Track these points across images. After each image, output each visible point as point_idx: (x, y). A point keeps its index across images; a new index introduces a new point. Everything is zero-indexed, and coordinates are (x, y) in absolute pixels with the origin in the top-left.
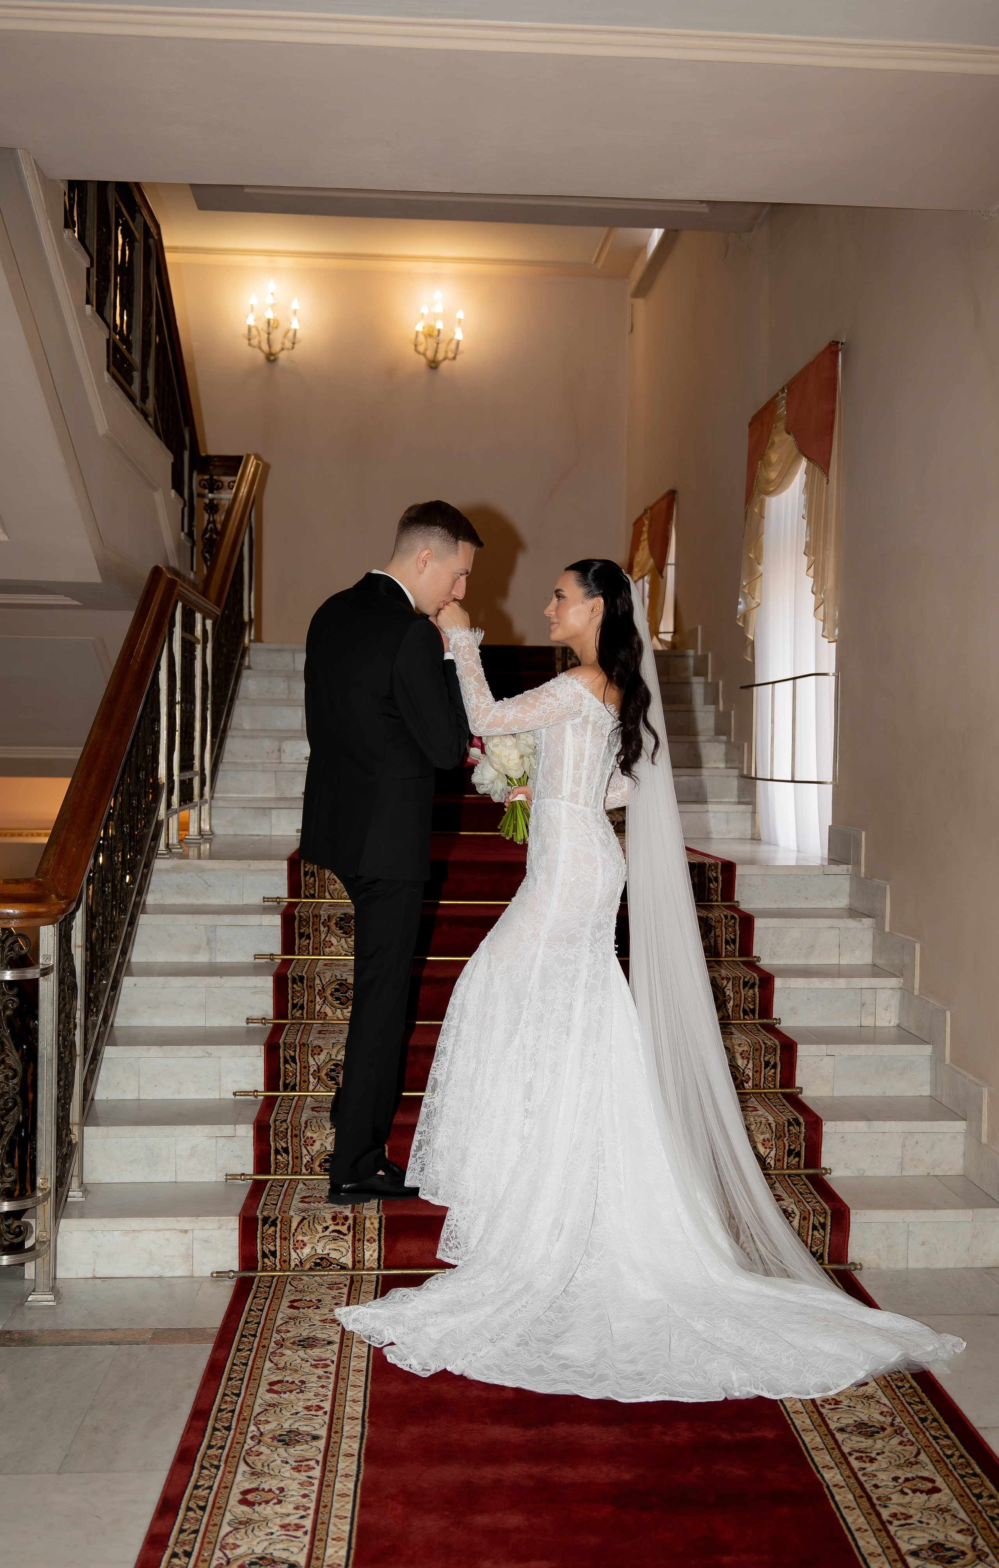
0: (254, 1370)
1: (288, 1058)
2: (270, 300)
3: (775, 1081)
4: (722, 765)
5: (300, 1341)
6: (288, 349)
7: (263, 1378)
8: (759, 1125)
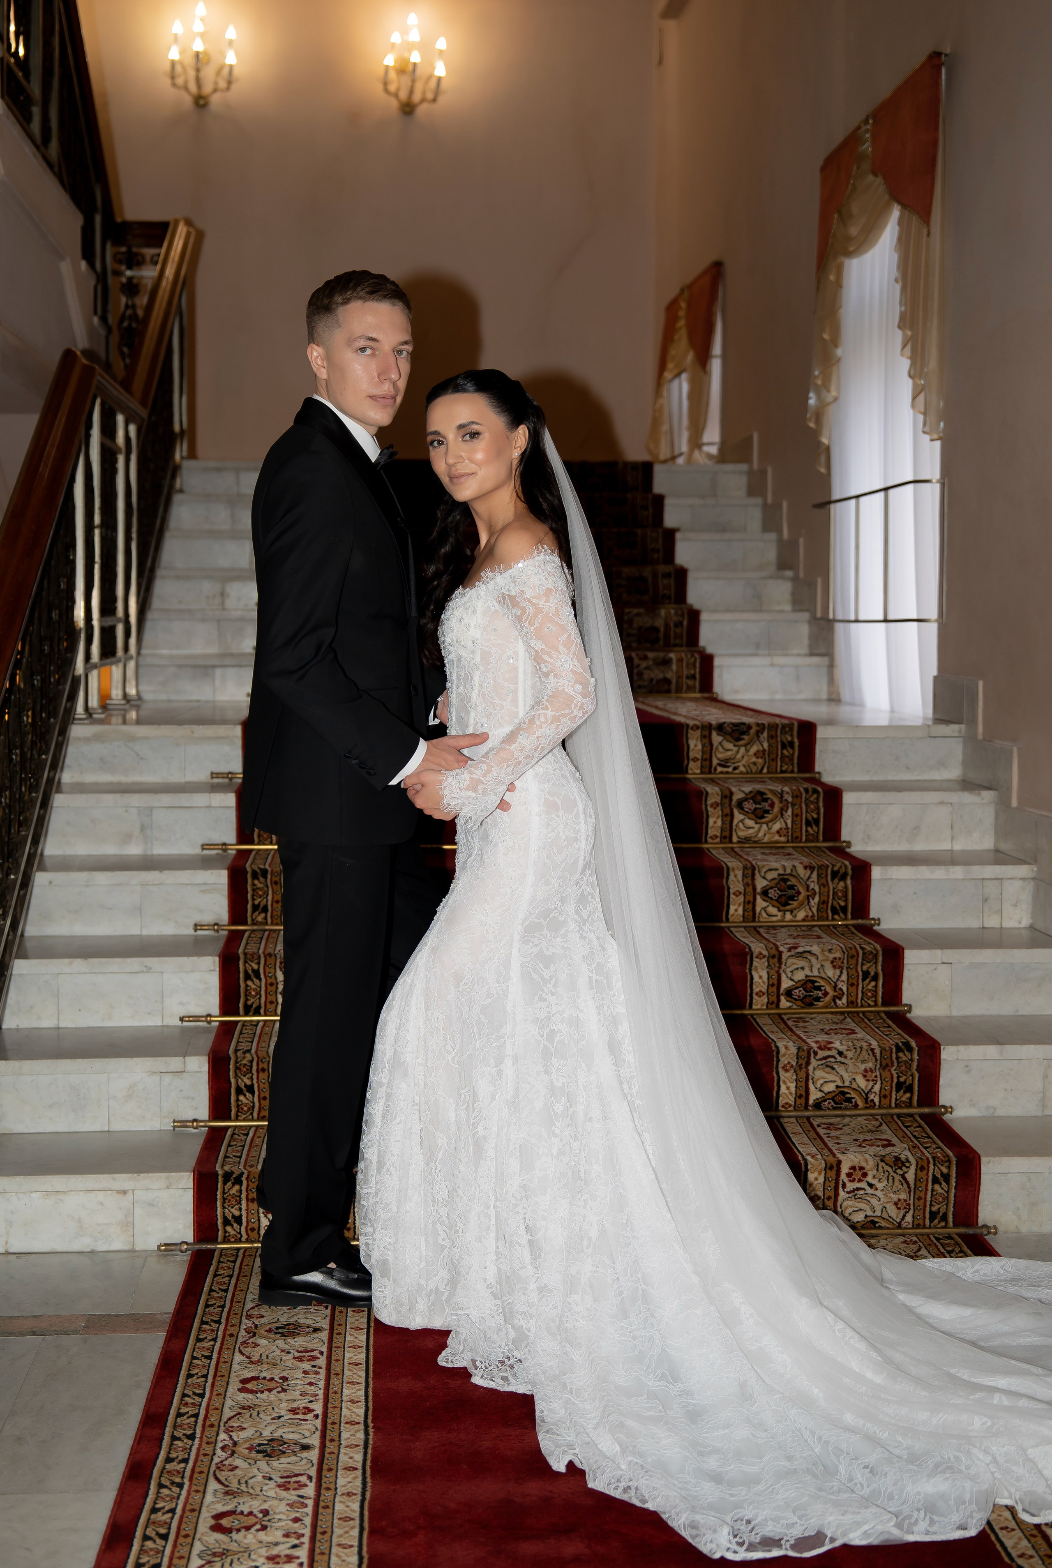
0: (221, 1364)
1: (250, 972)
2: (199, 27)
3: (876, 996)
4: (788, 608)
5: (277, 1328)
6: (222, 90)
7: (233, 1374)
8: (859, 1050)
